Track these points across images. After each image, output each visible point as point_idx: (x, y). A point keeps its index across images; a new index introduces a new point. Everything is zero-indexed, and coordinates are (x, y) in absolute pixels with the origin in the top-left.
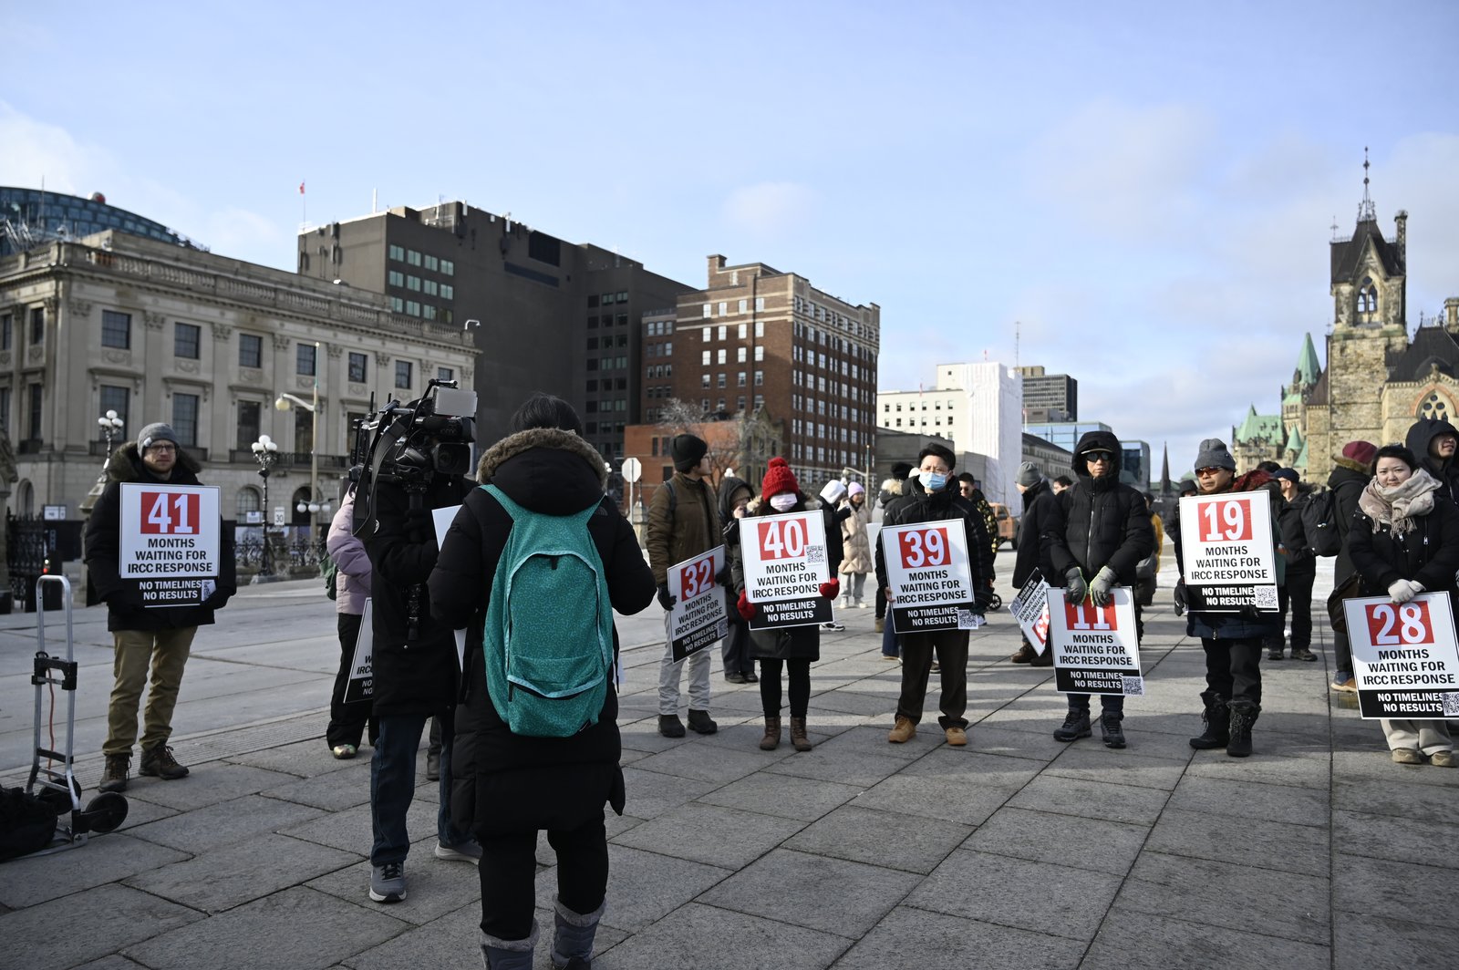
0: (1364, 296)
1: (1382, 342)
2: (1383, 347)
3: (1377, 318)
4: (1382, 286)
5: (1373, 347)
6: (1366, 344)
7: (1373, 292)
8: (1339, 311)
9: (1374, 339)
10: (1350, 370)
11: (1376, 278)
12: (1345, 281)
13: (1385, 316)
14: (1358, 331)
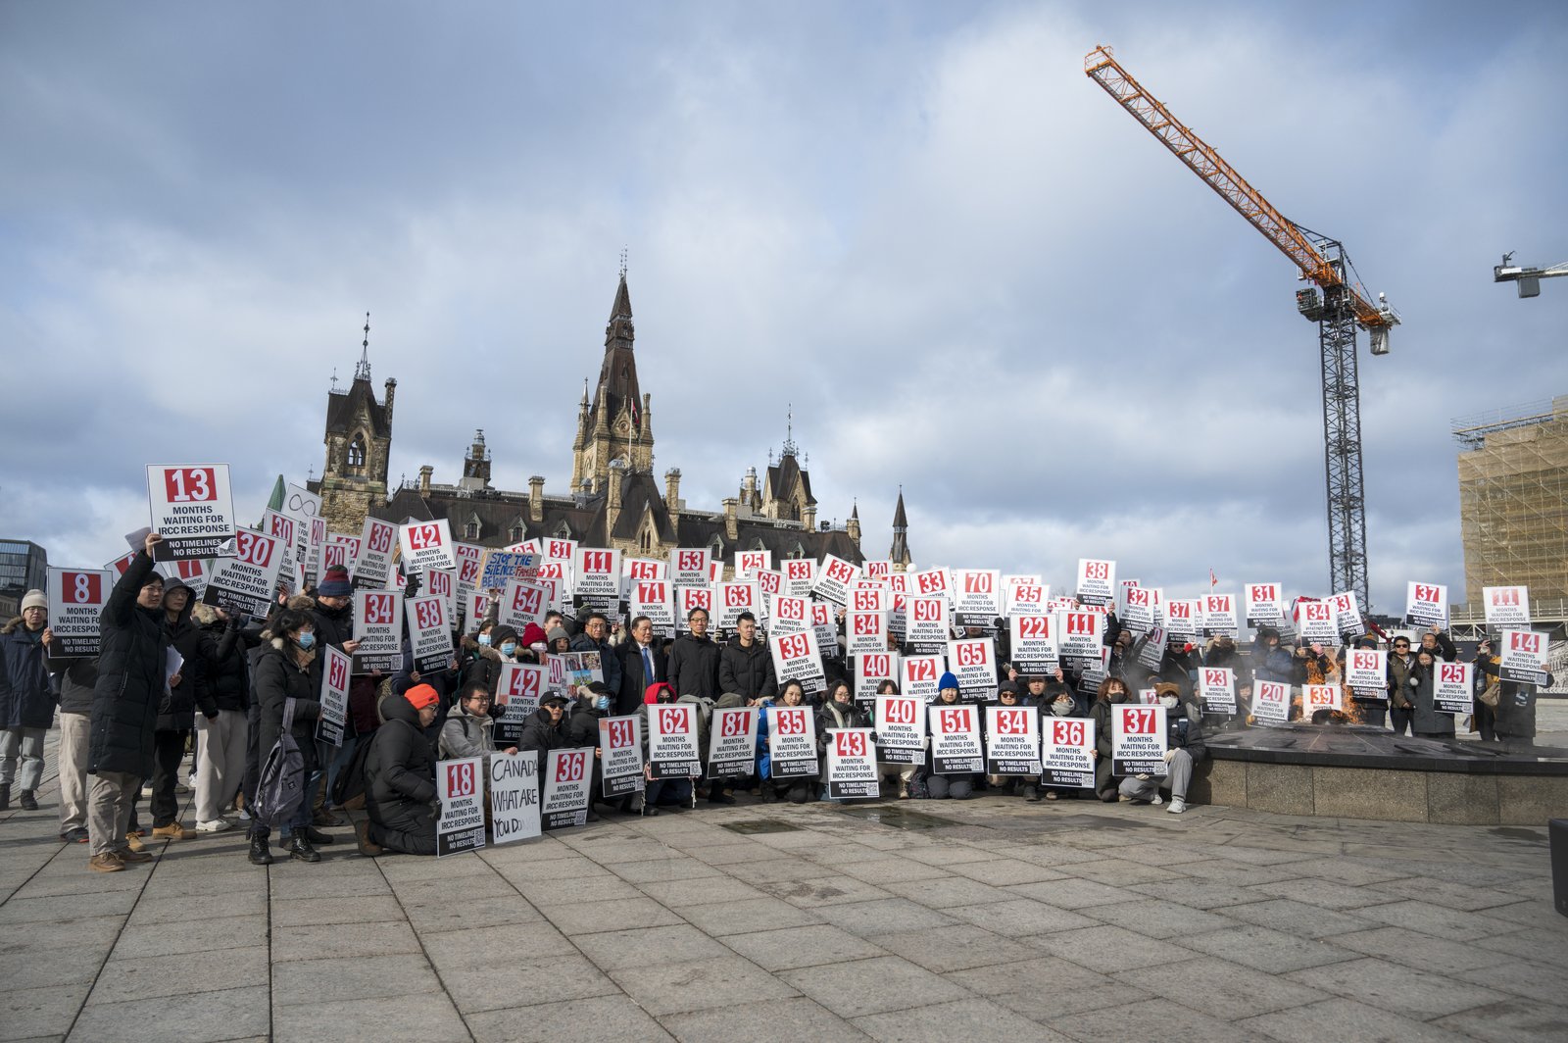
0: (354, 450)
1: (365, 496)
2: (367, 501)
3: (364, 473)
4: (371, 444)
5: (359, 500)
6: (353, 496)
7: (362, 448)
8: (331, 460)
9: (360, 493)
10: (337, 519)
11: (366, 436)
12: (340, 434)
13: (371, 472)
14: (347, 483)
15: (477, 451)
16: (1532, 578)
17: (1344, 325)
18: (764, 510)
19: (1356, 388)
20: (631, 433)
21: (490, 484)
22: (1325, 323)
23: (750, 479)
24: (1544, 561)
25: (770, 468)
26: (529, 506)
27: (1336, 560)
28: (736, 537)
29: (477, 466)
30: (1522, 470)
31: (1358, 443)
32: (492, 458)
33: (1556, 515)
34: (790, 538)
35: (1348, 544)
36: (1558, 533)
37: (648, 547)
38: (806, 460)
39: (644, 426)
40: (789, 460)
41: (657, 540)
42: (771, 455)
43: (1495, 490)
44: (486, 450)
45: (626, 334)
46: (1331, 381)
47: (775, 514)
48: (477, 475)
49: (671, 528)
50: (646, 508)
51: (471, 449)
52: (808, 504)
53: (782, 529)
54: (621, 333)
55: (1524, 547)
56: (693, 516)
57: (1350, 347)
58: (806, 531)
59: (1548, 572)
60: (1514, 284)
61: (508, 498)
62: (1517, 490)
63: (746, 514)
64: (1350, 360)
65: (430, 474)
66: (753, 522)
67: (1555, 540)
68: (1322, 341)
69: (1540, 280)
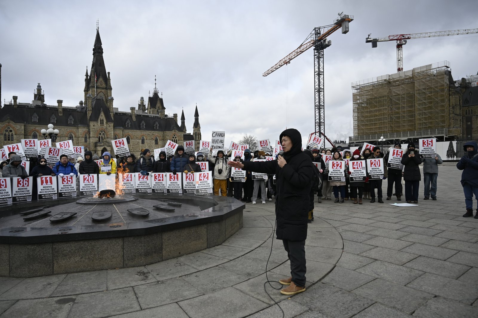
15: (38, 91)
16: (370, 128)
17: (320, 52)
18: (146, 111)
19: (323, 72)
20: (104, 85)
21: (44, 103)
22: (315, 51)
23: (142, 101)
24: (372, 124)
25: (149, 97)
26: (57, 110)
27: (316, 124)
28: (135, 120)
29: (39, 96)
30: (369, 98)
31: (323, 89)
32: (44, 93)
33: (376, 111)
34: (154, 120)
35: (320, 120)
36: (377, 116)
37: (103, 124)
38: (162, 95)
39: (108, 83)
40: (156, 94)
41: (106, 122)
42: (149, 93)
43: (362, 103)
44: (42, 91)
45: (100, 51)
46: (317, 70)
47: (151, 112)
48: (38, 100)
49: (111, 117)
50: (101, 110)
51: (36, 90)
52: (162, 109)
53: (152, 118)
54: (98, 50)
55: (368, 120)
56: (120, 113)
57: (322, 59)
58: (160, 118)
59: (373, 127)
60: (371, 44)
61: (49, 108)
62: (367, 104)
63: (141, 113)
64: (322, 63)
65: (17, 99)
66: (141, 115)
67: (376, 118)
68: (314, 57)
69: (377, 42)
